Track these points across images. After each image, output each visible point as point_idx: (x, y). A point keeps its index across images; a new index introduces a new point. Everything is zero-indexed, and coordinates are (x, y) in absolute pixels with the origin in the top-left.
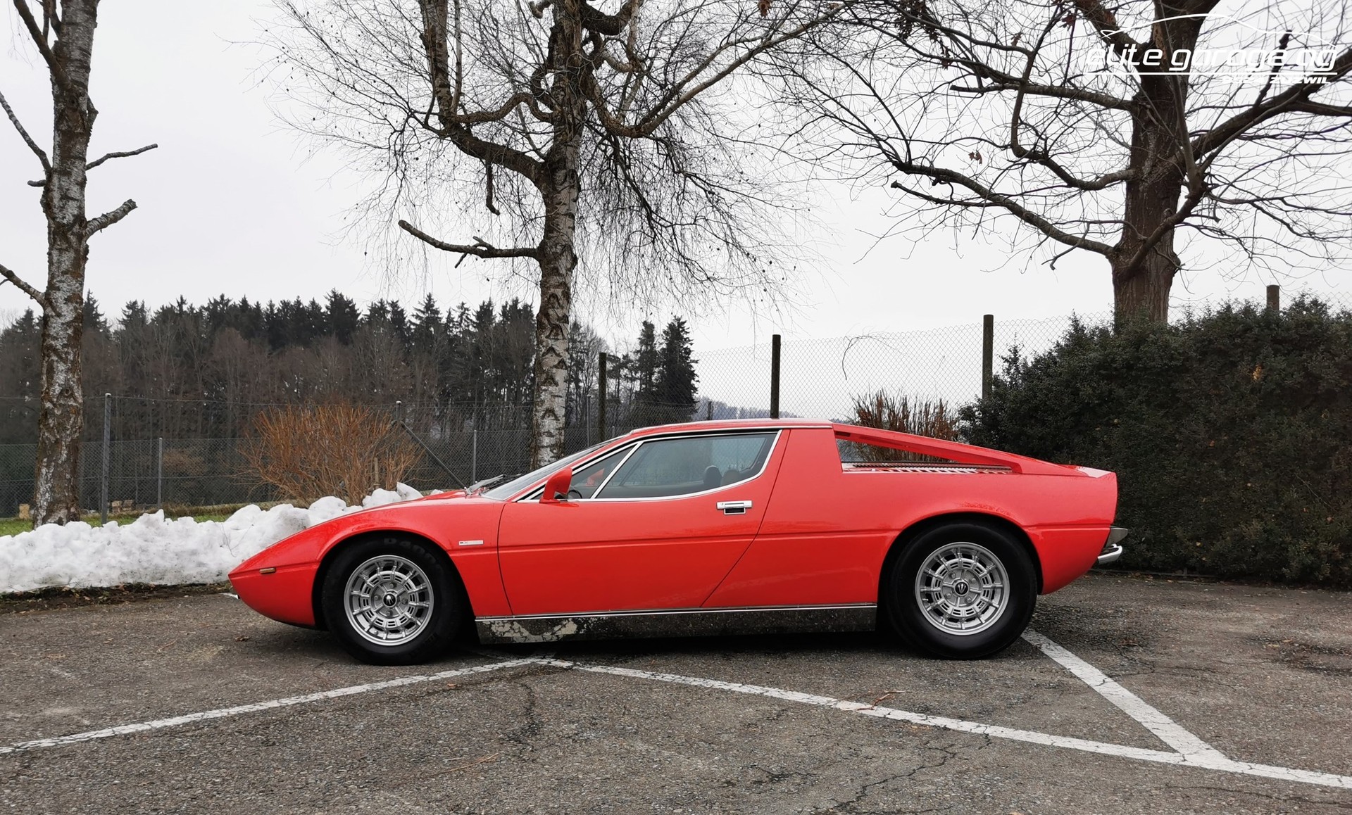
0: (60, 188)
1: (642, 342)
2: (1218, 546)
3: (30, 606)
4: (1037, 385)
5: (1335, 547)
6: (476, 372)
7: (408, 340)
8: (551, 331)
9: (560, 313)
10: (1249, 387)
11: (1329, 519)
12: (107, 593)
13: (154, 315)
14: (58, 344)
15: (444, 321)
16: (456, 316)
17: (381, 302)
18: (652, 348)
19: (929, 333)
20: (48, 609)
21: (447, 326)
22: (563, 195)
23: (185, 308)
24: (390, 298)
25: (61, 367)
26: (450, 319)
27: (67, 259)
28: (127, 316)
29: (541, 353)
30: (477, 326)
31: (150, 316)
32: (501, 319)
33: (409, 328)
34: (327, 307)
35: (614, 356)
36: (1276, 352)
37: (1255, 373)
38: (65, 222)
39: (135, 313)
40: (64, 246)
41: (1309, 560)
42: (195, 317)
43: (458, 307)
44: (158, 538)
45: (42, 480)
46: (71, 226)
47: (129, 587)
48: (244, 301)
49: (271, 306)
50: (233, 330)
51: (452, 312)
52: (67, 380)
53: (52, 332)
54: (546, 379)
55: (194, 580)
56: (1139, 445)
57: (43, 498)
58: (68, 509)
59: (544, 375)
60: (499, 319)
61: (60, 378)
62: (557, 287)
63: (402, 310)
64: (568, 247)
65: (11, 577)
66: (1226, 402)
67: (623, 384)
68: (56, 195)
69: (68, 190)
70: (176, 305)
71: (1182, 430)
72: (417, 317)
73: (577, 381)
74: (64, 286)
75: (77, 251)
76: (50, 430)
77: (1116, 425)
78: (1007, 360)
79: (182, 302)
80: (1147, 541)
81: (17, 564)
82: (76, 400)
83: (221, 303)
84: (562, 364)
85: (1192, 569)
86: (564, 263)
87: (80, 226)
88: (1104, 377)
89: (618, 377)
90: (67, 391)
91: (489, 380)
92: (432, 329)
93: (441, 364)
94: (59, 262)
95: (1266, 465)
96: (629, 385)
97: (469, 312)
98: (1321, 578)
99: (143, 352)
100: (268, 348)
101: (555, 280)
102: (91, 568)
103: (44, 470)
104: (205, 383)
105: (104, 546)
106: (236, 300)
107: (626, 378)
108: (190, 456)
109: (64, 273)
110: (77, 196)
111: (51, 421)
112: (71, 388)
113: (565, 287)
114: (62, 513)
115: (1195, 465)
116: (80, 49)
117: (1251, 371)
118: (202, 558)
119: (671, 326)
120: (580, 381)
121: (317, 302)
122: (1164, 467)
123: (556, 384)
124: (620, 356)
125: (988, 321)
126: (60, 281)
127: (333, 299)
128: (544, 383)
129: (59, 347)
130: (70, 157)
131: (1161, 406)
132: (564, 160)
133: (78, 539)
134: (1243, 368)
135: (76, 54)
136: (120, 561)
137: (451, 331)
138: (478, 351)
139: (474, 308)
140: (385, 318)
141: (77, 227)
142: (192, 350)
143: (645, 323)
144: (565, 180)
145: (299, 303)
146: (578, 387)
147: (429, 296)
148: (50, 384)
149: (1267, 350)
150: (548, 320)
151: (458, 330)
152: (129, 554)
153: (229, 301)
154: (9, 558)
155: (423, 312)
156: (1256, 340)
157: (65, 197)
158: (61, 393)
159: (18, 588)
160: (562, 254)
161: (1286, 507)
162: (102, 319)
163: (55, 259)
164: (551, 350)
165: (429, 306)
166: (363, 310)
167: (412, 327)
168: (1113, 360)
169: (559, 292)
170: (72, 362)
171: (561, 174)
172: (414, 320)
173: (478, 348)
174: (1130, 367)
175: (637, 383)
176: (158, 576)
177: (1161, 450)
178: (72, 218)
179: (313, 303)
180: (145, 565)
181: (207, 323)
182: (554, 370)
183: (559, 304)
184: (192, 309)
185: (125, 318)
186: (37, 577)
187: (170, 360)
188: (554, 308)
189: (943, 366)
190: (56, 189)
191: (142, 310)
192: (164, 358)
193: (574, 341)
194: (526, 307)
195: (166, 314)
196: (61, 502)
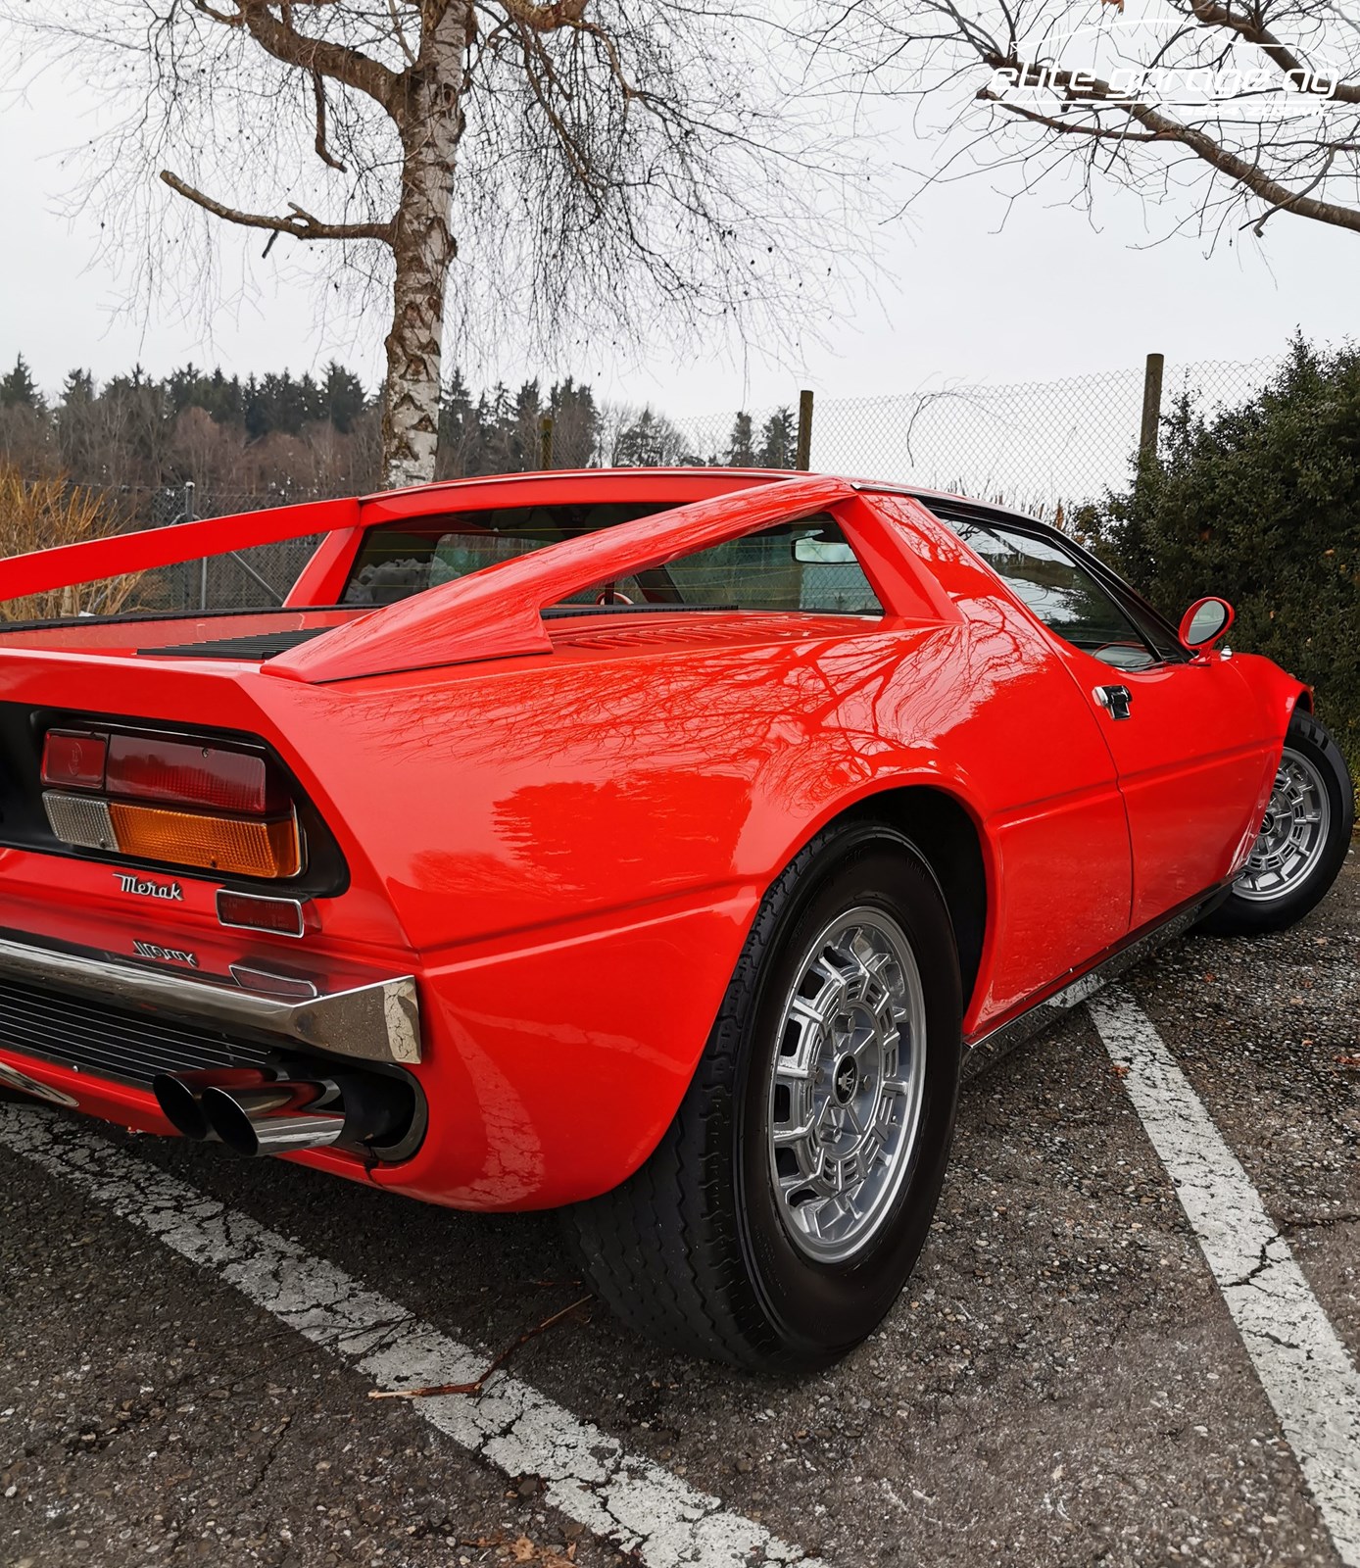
1: (735, 440)
8: (408, 367)
9: (424, 336)
13: (103, 388)
15: (475, 405)
16: (491, 399)
18: (748, 448)
19: (1052, 386)
21: (479, 414)
22: (433, 128)
23: (142, 380)
26: (483, 404)
28: (70, 389)
29: (392, 404)
30: (519, 413)
31: (99, 389)
32: (550, 404)
34: (324, 384)
35: (697, 458)
39: (80, 382)
42: (154, 392)
43: (495, 388)
48: (218, 373)
49: (252, 380)
50: (201, 410)
51: (487, 395)
54: (398, 448)
59: (396, 442)
60: (546, 404)
62: (421, 291)
64: (439, 223)
70: (130, 376)
78: (1167, 421)
79: (138, 372)
83: (189, 373)
84: (425, 423)
86: (434, 250)
92: (460, 416)
93: (470, 462)
97: (509, 395)
99: (87, 437)
100: (245, 436)
101: (416, 278)
106: (207, 372)
113: (434, 292)
119: (774, 420)
121: (310, 376)
123: (416, 457)
124: (705, 458)
125: (1155, 363)
127: (332, 373)
128: (394, 455)
132: (433, 67)
137: (485, 420)
138: (517, 447)
139: (515, 389)
142: (148, 435)
143: (740, 415)
144: (434, 103)
145: (287, 376)
147: (456, 371)
150: (403, 347)
151: (493, 418)
153: (198, 372)
155: (449, 394)
160: (428, 233)
162: (36, 391)
164: (407, 398)
165: (456, 385)
169: (423, 300)
171: (426, 93)
173: (517, 444)
179: (306, 378)
181: (170, 400)
182: (412, 434)
183: (422, 320)
184: (150, 380)
185: (67, 391)
187: (120, 448)
188: (413, 327)
189: (1071, 444)
191: (88, 380)
192: (113, 445)
193: (644, 436)
194: (583, 389)
195: (119, 388)
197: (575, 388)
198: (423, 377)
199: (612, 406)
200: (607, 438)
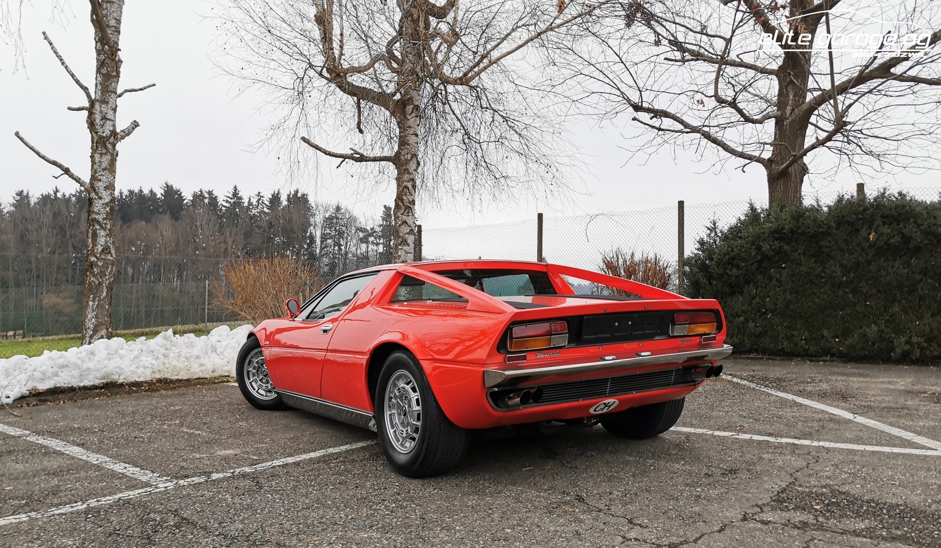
0: (101, 112)
1: (383, 219)
2: (849, 341)
3: (99, 395)
4: (732, 244)
5: (921, 340)
6: (270, 240)
7: (220, 217)
8: (405, 210)
9: (411, 198)
10: (868, 244)
11: (918, 323)
12: (145, 385)
13: (36, 200)
14: (100, 218)
15: (246, 204)
16: (254, 201)
17: (201, 191)
18: (389, 223)
19: (643, 212)
20: (111, 396)
21: (248, 208)
22: (411, 122)
23: (59, 195)
24: (206, 189)
25: (102, 233)
26: (250, 203)
27: (106, 160)
28: (17, 201)
29: (398, 224)
30: (270, 208)
31: (33, 200)
32: (286, 203)
33: (221, 210)
34: (162, 195)
35: (364, 228)
36: (884, 224)
37: (871, 236)
38: (104, 135)
39: (22, 198)
40: (104, 151)
41: (907, 347)
42: (66, 201)
43: (256, 195)
44: (173, 348)
45: (90, 310)
46: (108, 137)
47: (159, 381)
51: (252, 199)
52: (106, 242)
53: (96, 210)
54: (401, 242)
55: (197, 376)
56: (799, 280)
57: (90, 322)
58: (107, 329)
59: (401, 239)
60: (285, 203)
61: (102, 241)
62: (408, 181)
63: (216, 197)
64: (415, 156)
65: (81, 375)
66: (853, 254)
67: (371, 247)
68: (98, 117)
69: (106, 113)
70: (52, 193)
71: (826, 270)
72: (227, 201)
73: (340, 245)
74: (104, 178)
75: (112, 155)
76: (95, 276)
77: (784, 268)
78: (708, 229)
79: (57, 191)
80: (805, 339)
81: (85, 366)
82: (112, 256)
84: (411, 232)
85: (832, 355)
86: (412, 166)
87: (113, 135)
88: (777, 239)
89: (367, 242)
90: (106, 250)
91: (278, 245)
92: (237, 210)
93: (245, 234)
94: (100, 162)
95: (879, 291)
96: (375, 248)
97: (264, 199)
98: (914, 358)
99: (29, 226)
100: (120, 223)
101: (406, 176)
102: (133, 368)
103: (91, 303)
104: (74, 247)
105: (140, 353)
107: (373, 243)
108: (64, 299)
109: (104, 170)
110: (112, 116)
111: (95, 270)
112: (109, 247)
113: (413, 181)
114: (104, 332)
115: (834, 292)
116: (115, 19)
117: (869, 235)
118: (202, 361)
120: (342, 245)
121: (154, 190)
122: (815, 294)
123: (408, 245)
124: (369, 229)
125: (681, 204)
126: (101, 175)
127: (166, 188)
128: (400, 244)
129: (101, 220)
130: (108, 92)
131: (812, 256)
132: (411, 99)
133: (122, 349)
134: (864, 233)
135: (113, 23)
136: (151, 364)
137: (251, 211)
138: (271, 225)
139: (267, 196)
140: (204, 202)
141: (112, 138)
142: (64, 224)
143: (385, 206)
144: (412, 112)
146: (340, 249)
147: (235, 187)
148: (94, 245)
149: (879, 222)
150: (402, 202)
151: (256, 211)
152: (157, 358)
154: (79, 362)
155: (231, 199)
156: (872, 216)
157: (104, 118)
158: (103, 251)
159: (87, 383)
160: (410, 160)
161: (891, 316)
163: (97, 160)
164: (405, 222)
165: (235, 194)
166: (188, 196)
167: (223, 208)
168: (783, 228)
169: (409, 185)
170: (109, 229)
171: (410, 108)
172: (224, 204)
173: (271, 223)
174: (792, 232)
175: (381, 246)
176: (176, 373)
177: (813, 283)
178: (109, 133)
180: (167, 365)
181: (75, 207)
182: (407, 236)
183: (409, 192)
184: (64, 195)
185: (15, 202)
186: (98, 375)
187: (48, 232)
188: (405, 194)
190: (98, 112)
191: (27, 196)
192: (45, 231)
193: (337, 218)
194: (303, 195)
195: (45, 200)
196: (102, 324)
197: (299, 195)
198: (410, 214)
199: (320, 203)
200: (318, 219)
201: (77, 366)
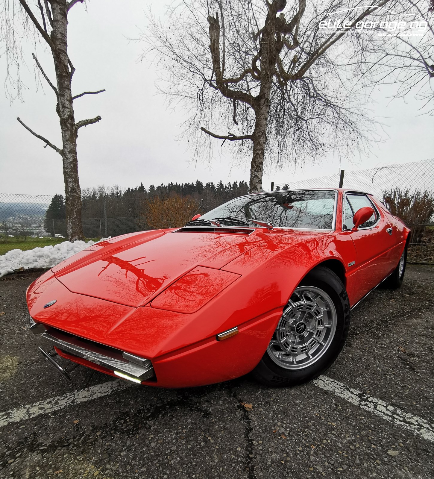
7: (215, 193)
8: (256, 168)
9: (260, 161)
13: (156, 188)
21: (225, 188)
22: (264, 110)
24: (210, 182)
25: (70, 180)
26: (226, 187)
27: (68, 135)
29: (252, 177)
30: (233, 188)
32: (239, 186)
33: (216, 190)
38: (65, 118)
40: (66, 129)
42: (165, 188)
43: (228, 184)
45: (68, 224)
46: (67, 119)
48: (176, 184)
49: (183, 185)
50: (174, 191)
52: (73, 185)
53: (66, 166)
54: (253, 188)
57: (69, 231)
58: (79, 235)
59: (253, 186)
61: (70, 185)
62: (259, 150)
63: (214, 185)
64: (264, 133)
65: (50, 262)
68: (61, 106)
69: (64, 103)
74: (68, 146)
75: (71, 131)
76: (68, 205)
79: (162, 185)
81: (52, 257)
82: (77, 194)
84: (259, 182)
86: (262, 140)
87: (71, 120)
90: (73, 190)
92: (222, 189)
94: (65, 136)
100: (182, 195)
101: (258, 147)
103: (69, 221)
109: (67, 141)
110: (68, 106)
111: (69, 202)
112: (75, 189)
113: (262, 150)
114: (77, 237)
126: (66, 144)
127: (197, 182)
128: (253, 190)
129: (69, 172)
130: (63, 88)
132: (263, 95)
139: (232, 183)
140: (210, 187)
141: (70, 120)
144: (264, 104)
145: (189, 183)
147: (221, 181)
150: (255, 164)
151: (228, 190)
153: (173, 184)
154: (50, 254)
155: (219, 185)
157: (64, 107)
158: (71, 190)
160: (261, 136)
162: (145, 189)
164: (256, 176)
165: (221, 183)
166: (204, 185)
169: (260, 152)
170: (74, 178)
171: (262, 101)
172: (217, 187)
178: (67, 116)
179: (192, 184)
181: (168, 189)
182: (257, 184)
183: (260, 157)
185: (150, 189)
188: (257, 159)
195: (159, 188)
196: (75, 233)
197: (244, 183)
201: (48, 256)
